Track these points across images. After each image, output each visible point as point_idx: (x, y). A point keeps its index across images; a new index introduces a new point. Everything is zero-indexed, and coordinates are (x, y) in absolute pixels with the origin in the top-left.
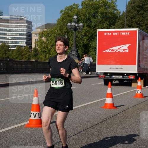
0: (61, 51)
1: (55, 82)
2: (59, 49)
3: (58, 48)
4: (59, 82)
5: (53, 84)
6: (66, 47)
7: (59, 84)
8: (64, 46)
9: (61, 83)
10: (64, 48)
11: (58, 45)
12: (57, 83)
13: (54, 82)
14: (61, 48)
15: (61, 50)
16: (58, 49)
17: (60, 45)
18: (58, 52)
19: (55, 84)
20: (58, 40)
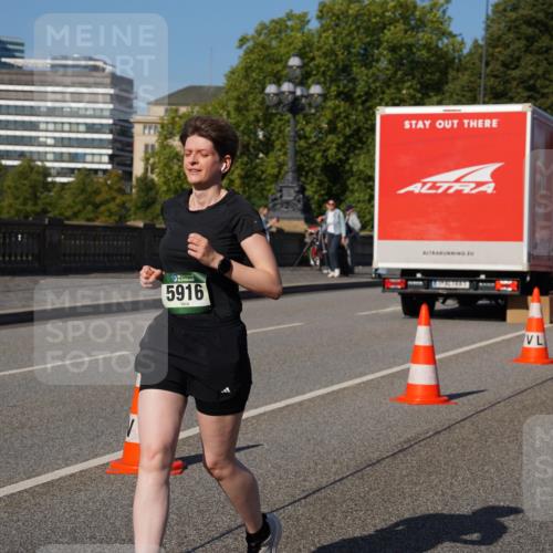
0: (202, 176)
1: (178, 287)
2: (196, 167)
3: (193, 164)
4: (189, 288)
5: (170, 295)
6: (222, 159)
7: (190, 298)
8: (213, 154)
9: (197, 292)
10: (214, 163)
11: (191, 151)
12: (183, 293)
13: (174, 289)
14: (204, 162)
15: (203, 173)
16: (190, 167)
17: (199, 151)
18: (193, 178)
19: (176, 296)
20: (193, 133)
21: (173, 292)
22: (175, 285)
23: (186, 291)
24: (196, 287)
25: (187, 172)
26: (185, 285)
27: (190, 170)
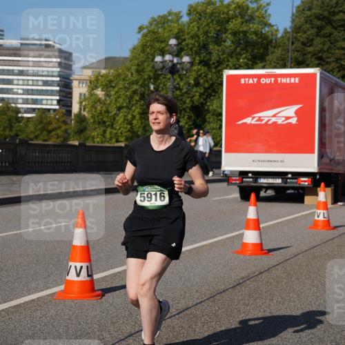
0: (161, 126)
1: (148, 194)
2: (157, 121)
3: (156, 119)
4: (156, 194)
5: (142, 199)
6: (171, 116)
7: (156, 200)
9: (161, 196)
10: (167, 118)
11: (153, 112)
12: (151, 198)
13: (145, 195)
14: (162, 118)
15: (161, 124)
16: (154, 121)
17: (159, 112)
18: (155, 127)
19: (146, 199)
20: (154, 102)
21: (144, 197)
22: (146, 193)
23: (154, 197)
24: (160, 194)
25: (151, 124)
26: (153, 193)
27: (154, 123)
